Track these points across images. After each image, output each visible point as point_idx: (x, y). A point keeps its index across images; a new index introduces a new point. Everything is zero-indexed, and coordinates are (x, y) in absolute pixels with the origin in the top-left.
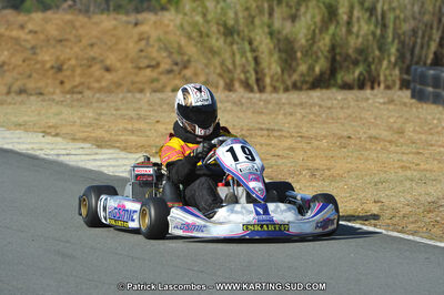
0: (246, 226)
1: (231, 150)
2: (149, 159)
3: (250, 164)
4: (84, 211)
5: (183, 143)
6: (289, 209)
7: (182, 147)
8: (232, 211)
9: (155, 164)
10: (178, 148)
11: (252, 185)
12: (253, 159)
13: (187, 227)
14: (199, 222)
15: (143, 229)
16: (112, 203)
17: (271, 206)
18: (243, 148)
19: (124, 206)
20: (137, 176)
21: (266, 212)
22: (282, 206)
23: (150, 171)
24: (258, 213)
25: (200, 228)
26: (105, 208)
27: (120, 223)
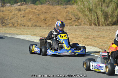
2: (106, 51)
4: (85, 66)
5: (116, 46)
7: (116, 47)
9: (107, 52)
10: (115, 48)
15: (107, 72)
16: (95, 64)
19: (99, 65)
20: (102, 56)
23: (106, 54)
26: (92, 66)
27: (97, 70)
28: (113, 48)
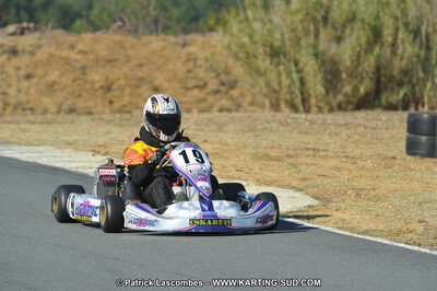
0: (192, 221)
1: (184, 153)
2: (112, 161)
3: (199, 166)
4: (55, 208)
5: (146, 146)
6: (232, 206)
7: (145, 150)
8: (181, 207)
9: (118, 167)
10: (141, 152)
11: (200, 184)
12: (203, 162)
13: (140, 221)
14: (151, 217)
15: (103, 223)
16: (79, 199)
17: (216, 203)
18: (194, 152)
19: (89, 203)
20: (101, 177)
21: (211, 208)
22: (226, 203)
23: (114, 172)
24: (203, 210)
25: (152, 223)
26: (72, 205)
27: (85, 218)
28: (136, 152)
